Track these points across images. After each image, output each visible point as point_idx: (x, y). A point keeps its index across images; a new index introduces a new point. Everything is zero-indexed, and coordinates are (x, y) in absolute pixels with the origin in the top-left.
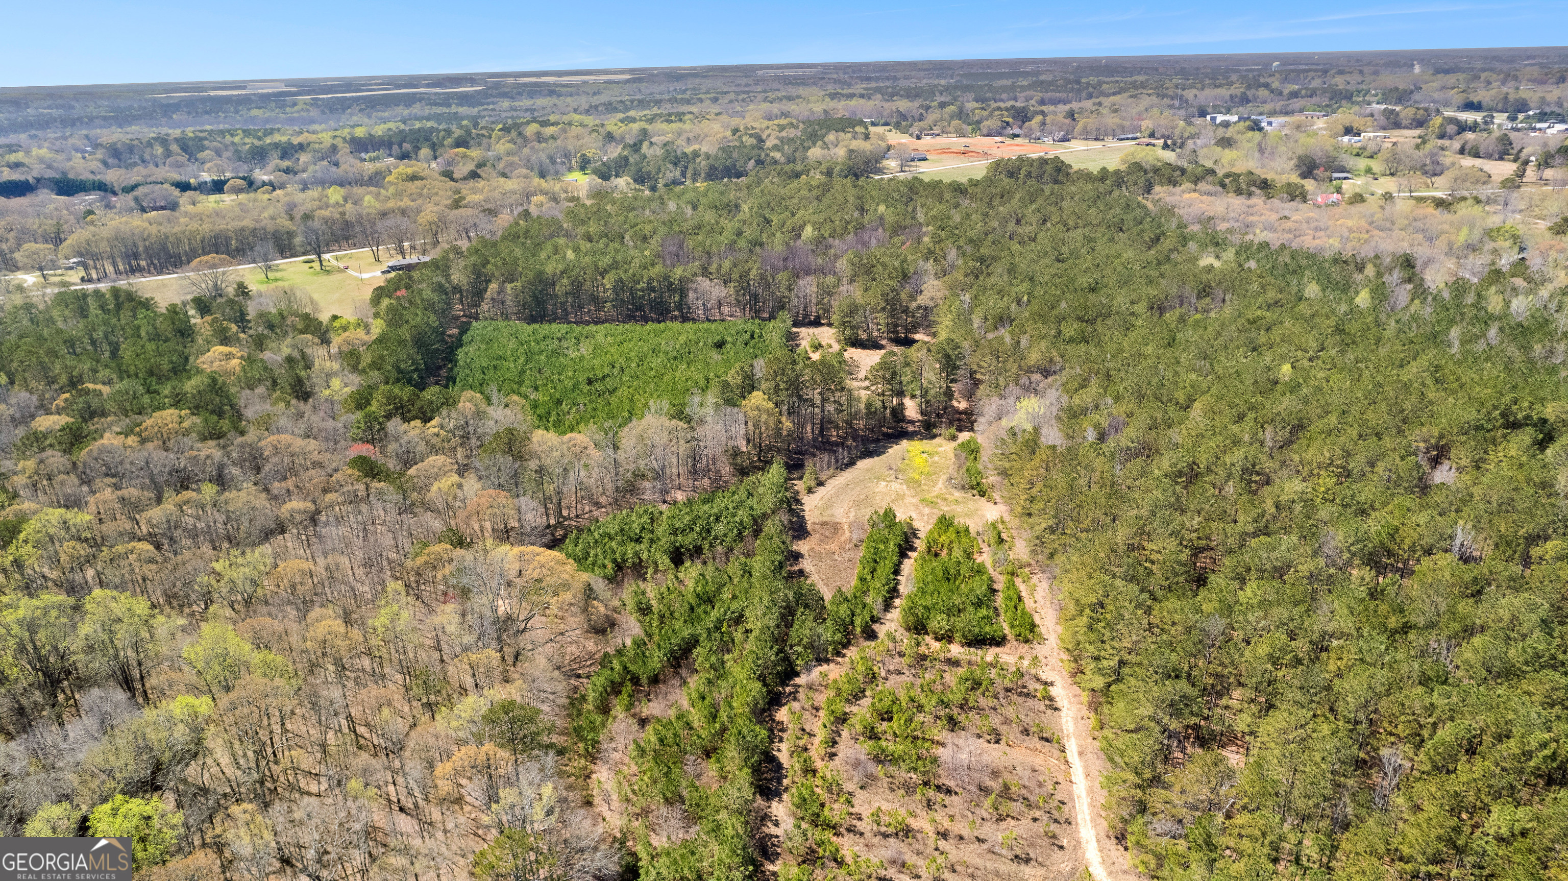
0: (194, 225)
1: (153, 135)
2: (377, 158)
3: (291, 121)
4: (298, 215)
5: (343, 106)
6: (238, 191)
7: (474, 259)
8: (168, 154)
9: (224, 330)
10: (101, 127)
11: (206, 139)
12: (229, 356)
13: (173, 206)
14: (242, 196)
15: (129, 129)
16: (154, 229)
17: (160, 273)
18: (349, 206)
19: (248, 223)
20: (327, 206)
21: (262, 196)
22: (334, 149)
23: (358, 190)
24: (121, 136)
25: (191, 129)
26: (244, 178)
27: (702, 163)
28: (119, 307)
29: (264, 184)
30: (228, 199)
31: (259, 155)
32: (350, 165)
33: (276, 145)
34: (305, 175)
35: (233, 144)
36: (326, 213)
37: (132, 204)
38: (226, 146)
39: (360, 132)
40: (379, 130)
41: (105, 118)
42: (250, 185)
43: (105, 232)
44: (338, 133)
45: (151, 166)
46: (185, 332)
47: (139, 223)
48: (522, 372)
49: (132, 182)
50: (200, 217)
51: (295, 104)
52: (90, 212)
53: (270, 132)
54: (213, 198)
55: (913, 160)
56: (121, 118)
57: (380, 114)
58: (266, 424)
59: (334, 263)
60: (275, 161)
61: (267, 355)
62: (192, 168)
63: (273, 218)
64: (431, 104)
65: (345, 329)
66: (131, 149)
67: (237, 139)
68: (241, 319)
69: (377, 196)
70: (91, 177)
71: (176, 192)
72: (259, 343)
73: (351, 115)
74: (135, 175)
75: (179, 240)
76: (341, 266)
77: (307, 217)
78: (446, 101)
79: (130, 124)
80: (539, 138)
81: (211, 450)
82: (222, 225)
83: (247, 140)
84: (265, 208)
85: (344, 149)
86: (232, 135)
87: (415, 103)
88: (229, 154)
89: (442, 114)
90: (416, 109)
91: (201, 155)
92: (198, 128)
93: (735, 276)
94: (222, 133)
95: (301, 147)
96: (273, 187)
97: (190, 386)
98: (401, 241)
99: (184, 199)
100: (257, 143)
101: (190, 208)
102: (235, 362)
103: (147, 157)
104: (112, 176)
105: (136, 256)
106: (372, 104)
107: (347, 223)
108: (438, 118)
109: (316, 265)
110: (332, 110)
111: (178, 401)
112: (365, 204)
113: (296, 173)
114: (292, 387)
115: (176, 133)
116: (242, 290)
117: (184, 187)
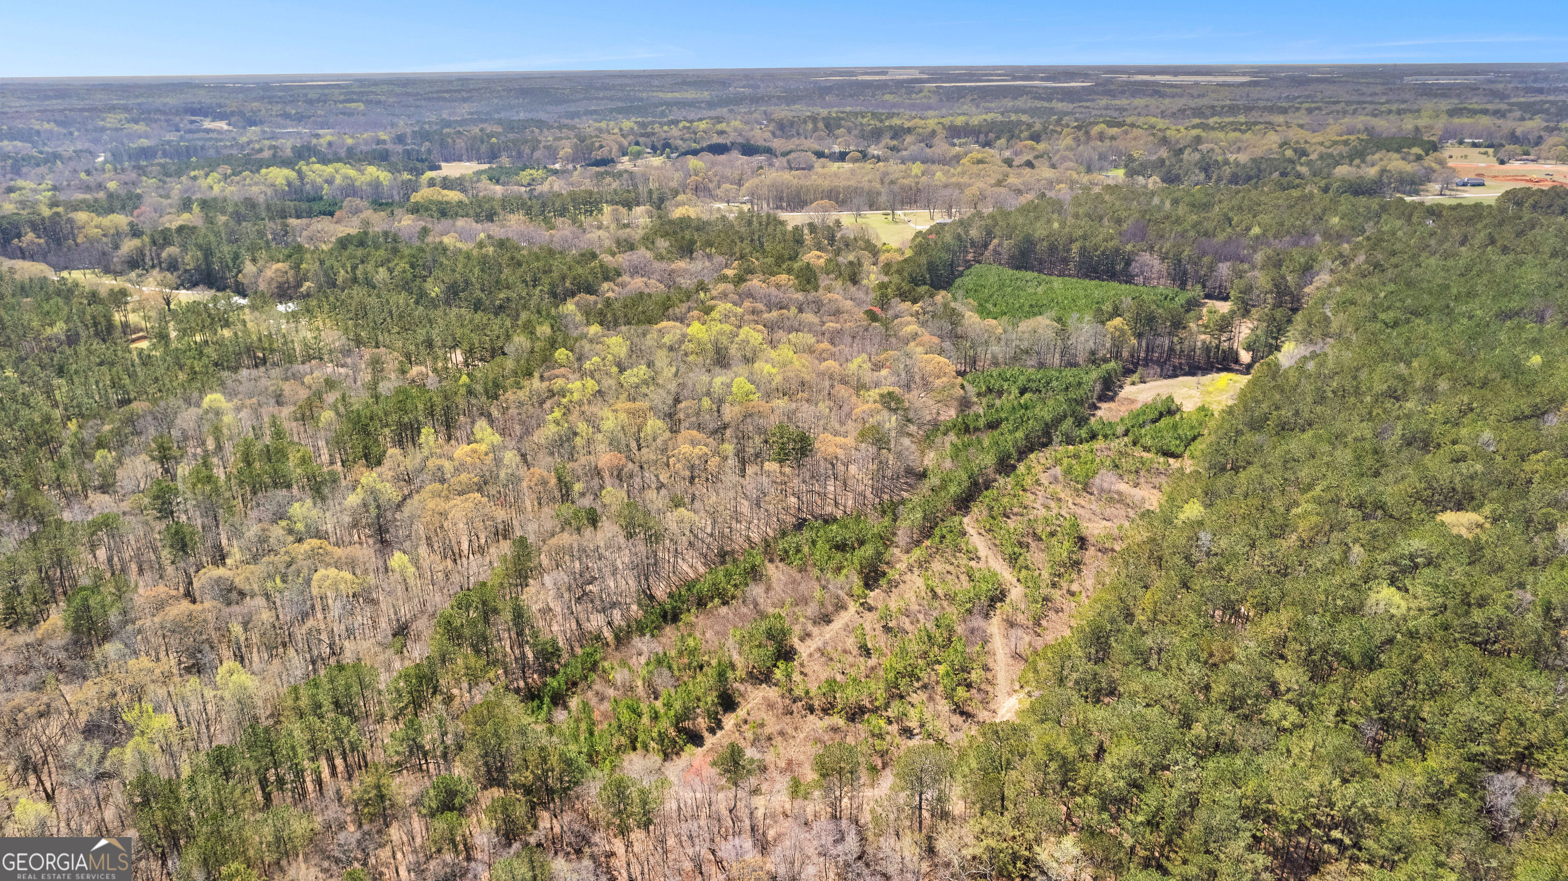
0: (819, 181)
1: (809, 114)
2: (965, 144)
3: (913, 107)
4: (887, 180)
5: (959, 95)
6: (855, 160)
7: (989, 221)
8: (815, 129)
9: (819, 243)
10: (776, 105)
11: (843, 119)
12: (819, 257)
13: (810, 168)
14: (857, 165)
15: (793, 108)
16: (795, 181)
17: (793, 211)
18: (924, 179)
19: (853, 183)
20: (909, 176)
21: (868, 166)
22: (933, 133)
23: (934, 167)
24: (787, 113)
25: (836, 109)
26: (861, 152)
27: (1227, 171)
28: (768, 224)
29: (873, 157)
30: (847, 166)
31: (876, 135)
32: (941, 147)
33: (891, 127)
34: (904, 153)
35: (861, 124)
36: (906, 182)
37: (785, 164)
38: (856, 126)
39: (960, 121)
40: (975, 121)
41: (779, 98)
42: (864, 156)
43: (768, 182)
44: (942, 120)
45: (802, 138)
46: (799, 241)
47: (788, 178)
48: (991, 296)
49: (788, 149)
50: (824, 176)
51: (921, 91)
52: (761, 168)
53: (891, 116)
54: (837, 165)
55: (1465, 185)
56: (790, 98)
57: (987, 105)
58: (829, 289)
59: (902, 217)
60: (886, 141)
61: (840, 259)
62: (829, 141)
63: (870, 181)
64: (1035, 98)
65: (888, 251)
66: (792, 124)
67: (865, 121)
68: (832, 239)
69: (946, 173)
70: (764, 143)
71: (814, 158)
72: (838, 253)
73: (963, 104)
74: (791, 144)
75: (808, 190)
76: (906, 219)
77: (892, 182)
78: (1050, 95)
79: (795, 103)
80: (1101, 137)
81: (800, 296)
82: (836, 183)
83: (872, 122)
84: (867, 174)
85: (942, 133)
86: (863, 117)
87: (1021, 96)
88: (856, 132)
89: (1038, 108)
90: (1020, 103)
91: (838, 132)
92: (841, 109)
93: (1171, 255)
94: (856, 114)
95: (909, 131)
96: (879, 159)
97: (796, 265)
98: (951, 207)
99: (818, 163)
100: (878, 124)
101: (820, 170)
102: (822, 261)
103: (801, 131)
104: (777, 144)
105: (781, 199)
106: (985, 94)
107: (918, 190)
108: (1033, 112)
109: (890, 217)
110: (949, 99)
111: (789, 271)
112: (936, 178)
113: (899, 151)
114: (850, 277)
115: (824, 112)
116: (838, 222)
117: (820, 155)
